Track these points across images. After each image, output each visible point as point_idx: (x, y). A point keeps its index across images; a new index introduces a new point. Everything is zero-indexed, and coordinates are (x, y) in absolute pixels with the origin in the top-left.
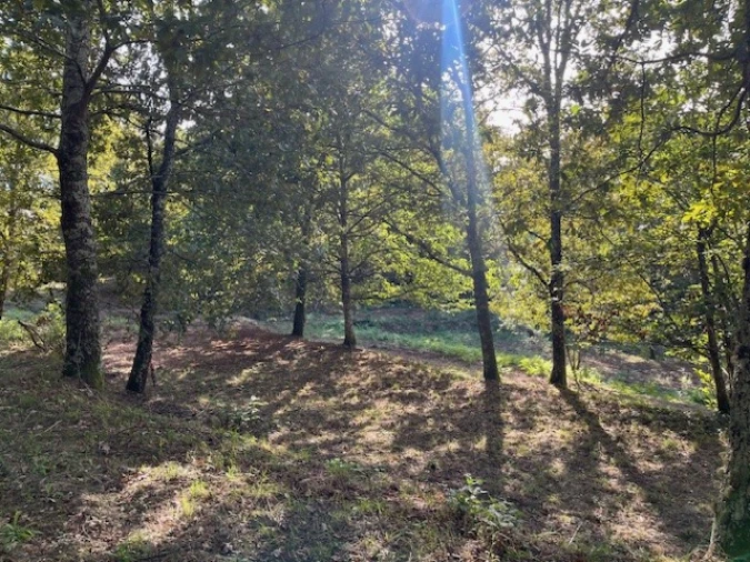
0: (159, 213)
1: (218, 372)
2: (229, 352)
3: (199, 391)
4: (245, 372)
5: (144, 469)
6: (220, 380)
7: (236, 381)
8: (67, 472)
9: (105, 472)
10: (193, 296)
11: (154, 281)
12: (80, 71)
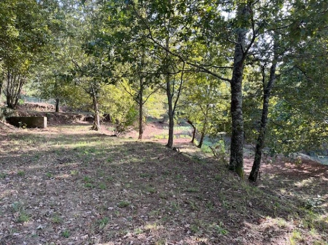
0: (266, 104)
1: (289, 178)
2: (295, 170)
3: (280, 186)
4: (304, 181)
5: (268, 218)
6: (291, 182)
7: (299, 184)
8: (236, 210)
9: (251, 214)
10: (279, 141)
11: (263, 134)
12: (242, 49)
